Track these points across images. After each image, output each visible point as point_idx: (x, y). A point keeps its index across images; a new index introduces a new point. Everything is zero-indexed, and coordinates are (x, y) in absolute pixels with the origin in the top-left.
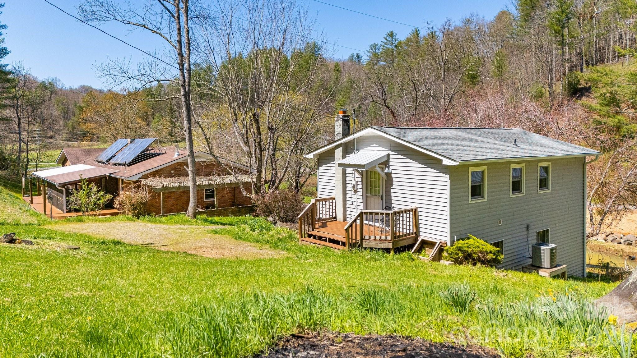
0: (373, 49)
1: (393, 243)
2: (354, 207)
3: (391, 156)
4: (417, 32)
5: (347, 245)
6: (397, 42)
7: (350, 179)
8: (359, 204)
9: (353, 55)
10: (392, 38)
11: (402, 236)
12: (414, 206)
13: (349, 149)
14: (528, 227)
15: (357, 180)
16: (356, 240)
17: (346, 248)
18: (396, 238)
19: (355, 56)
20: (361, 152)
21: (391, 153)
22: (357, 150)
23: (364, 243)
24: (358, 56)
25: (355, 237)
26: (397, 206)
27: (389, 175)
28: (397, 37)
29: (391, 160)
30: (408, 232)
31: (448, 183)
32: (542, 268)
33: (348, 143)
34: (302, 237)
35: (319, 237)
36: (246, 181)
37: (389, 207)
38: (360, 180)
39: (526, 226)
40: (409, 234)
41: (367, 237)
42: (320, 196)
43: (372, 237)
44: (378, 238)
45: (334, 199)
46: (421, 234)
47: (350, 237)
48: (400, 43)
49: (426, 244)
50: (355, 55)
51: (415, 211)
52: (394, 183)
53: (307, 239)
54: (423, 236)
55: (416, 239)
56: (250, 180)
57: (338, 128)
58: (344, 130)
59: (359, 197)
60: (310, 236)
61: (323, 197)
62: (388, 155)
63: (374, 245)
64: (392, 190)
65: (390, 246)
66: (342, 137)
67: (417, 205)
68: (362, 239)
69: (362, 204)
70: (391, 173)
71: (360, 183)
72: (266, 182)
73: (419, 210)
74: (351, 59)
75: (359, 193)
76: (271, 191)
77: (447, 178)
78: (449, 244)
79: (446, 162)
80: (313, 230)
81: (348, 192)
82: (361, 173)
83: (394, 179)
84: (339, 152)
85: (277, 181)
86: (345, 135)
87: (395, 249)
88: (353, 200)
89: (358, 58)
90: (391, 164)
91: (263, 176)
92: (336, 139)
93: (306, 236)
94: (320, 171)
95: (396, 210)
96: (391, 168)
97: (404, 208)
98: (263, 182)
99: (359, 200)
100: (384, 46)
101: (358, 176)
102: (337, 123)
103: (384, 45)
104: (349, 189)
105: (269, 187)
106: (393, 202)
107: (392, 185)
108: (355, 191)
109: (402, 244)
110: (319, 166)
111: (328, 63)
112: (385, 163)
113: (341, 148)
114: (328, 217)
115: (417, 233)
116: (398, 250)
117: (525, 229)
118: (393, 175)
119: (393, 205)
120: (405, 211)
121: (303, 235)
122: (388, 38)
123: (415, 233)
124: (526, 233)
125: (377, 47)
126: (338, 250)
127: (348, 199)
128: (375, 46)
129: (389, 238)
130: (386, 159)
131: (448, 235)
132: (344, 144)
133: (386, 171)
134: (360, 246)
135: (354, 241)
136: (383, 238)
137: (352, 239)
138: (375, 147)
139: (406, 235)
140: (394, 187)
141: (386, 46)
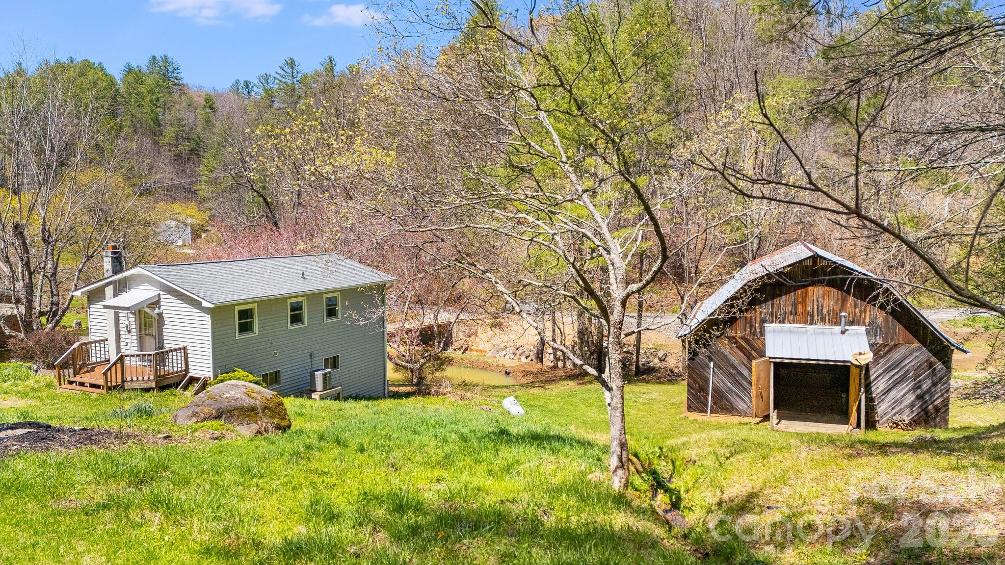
0: (264, 82)
1: (156, 382)
2: (128, 348)
3: (162, 296)
4: (330, 65)
5: (105, 389)
6: (300, 75)
7: (124, 318)
8: (133, 345)
9: (237, 82)
10: (292, 68)
11: (168, 375)
12: (182, 345)
13: (120, 287)
14: (311, 355)
15: (130, 319)
16: (116, 382)
17: (104, 391)
18: (159, 378)
19: (242, 85)
20: (132, 290)
21: (161, 293)
22: (130, 289)
23: (126, 384)
24: (247, 84)
25: (115, 378)
26: (168, 346)
27: (160, 315)
28: (300, 68)
29: (162, 300)
30: (175, 369)
31: (210, 323)
32: (316, 391)
33: (120, 280)
34: (60, 384)
35: (79, 383)
36: (9, 313)
37: (162, 347)
38: (134, 319)
39: (309, 354)
40: (177, 373)
41: (129, 379)
42: (93, 337)
43: (135, 379)
44: (141, 378)
45: (107, 340)
46: (190, 371)
47: (109, 380)
48: (306, 76)
49: (193, 380)
50: (242, 82)
51: (185, 349)
52: (166, 323)
53: (68, 386)
54: (192, 373)
55: (185, 375)
56: (15, 312)
57: (107, 265)
58: (114, 267)
59: (133, 337)
60: (71, 383)
61: (97, 339)
62: (159, 295)
63: (136, 385)
64: (164, 330)
65: (153, 385)
66: (111, 274)
67: (186, 344)
68: (123, 381)
69: (136, 345)
70: (162, 313)
71: (134, 323)
72: (42, 314)
73: (188, 348)
74: (235, 88)
75: (132, 334)
76: (50, 326)
77: (208, 318)
78: (212, 379)
79: (205, 304)
80: (75, 376)
81: (121, 333)
82: (134, 314)
83: (165, 319)
84: (109, 290)
85: (60, 313)
86: (115, 272)
87: (159, 388)
88: (127, 341)
89: (248, 87)
90: (162, 304)
91: (36, 304)
92: (106, 276)
93: (66, 383)
94: (91, 309)
95: (168, 349)
96: (162, 308)
97: (174, 347)
98: (37, 315)
99: (133, 341)
100: (280, 81)
101: (130, 315)
102: (105, 259)
103: (280, 78)
104: (123, 329)
105: (48, 320)
106: (165, 341)
107: (164, 325)
108: (129, 332)
109: (167, 382)
110: (89, 304)
111: (193, 92)
112: (156, 303)
113: (111, 286)
114: (99, 360)
115: (187, 370)
116: (162, 388)
117: (309, 357)
118: (164, 315)
119: (165, 345)
120: (176, 350)
121: (62, 382)
122: (285, 68)
123: (185, 370)
124: (310, 361)
125: (270, 80)
126: (95, 394)
127: (122, 340)
128: (267, 77)
129: (152, 378)
130: (157, 299)
131: (211, 370)
132: (116, 281)
133: (157, 311)
134: (120, 388)
135: (114, 384)
136: (146, 378)
137: (111, 382)
138: (146, 286)
139: (172, 374)
140: (165, 327)
141: (283, 80)
